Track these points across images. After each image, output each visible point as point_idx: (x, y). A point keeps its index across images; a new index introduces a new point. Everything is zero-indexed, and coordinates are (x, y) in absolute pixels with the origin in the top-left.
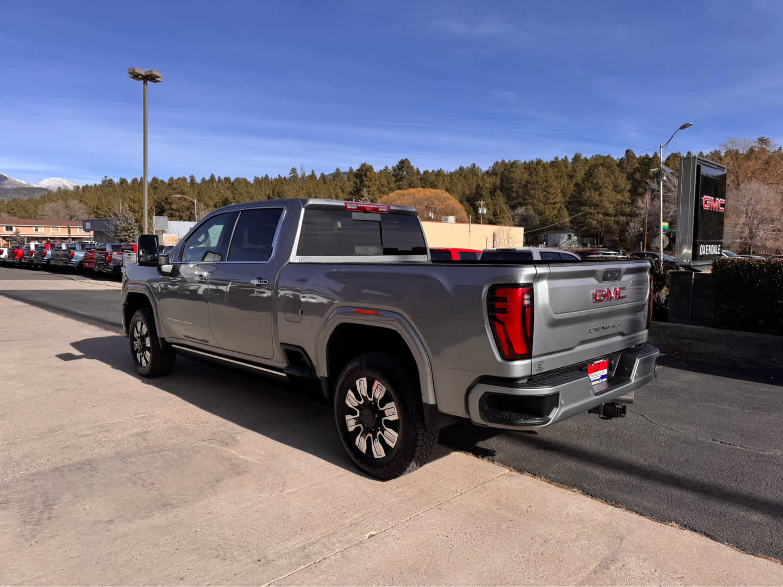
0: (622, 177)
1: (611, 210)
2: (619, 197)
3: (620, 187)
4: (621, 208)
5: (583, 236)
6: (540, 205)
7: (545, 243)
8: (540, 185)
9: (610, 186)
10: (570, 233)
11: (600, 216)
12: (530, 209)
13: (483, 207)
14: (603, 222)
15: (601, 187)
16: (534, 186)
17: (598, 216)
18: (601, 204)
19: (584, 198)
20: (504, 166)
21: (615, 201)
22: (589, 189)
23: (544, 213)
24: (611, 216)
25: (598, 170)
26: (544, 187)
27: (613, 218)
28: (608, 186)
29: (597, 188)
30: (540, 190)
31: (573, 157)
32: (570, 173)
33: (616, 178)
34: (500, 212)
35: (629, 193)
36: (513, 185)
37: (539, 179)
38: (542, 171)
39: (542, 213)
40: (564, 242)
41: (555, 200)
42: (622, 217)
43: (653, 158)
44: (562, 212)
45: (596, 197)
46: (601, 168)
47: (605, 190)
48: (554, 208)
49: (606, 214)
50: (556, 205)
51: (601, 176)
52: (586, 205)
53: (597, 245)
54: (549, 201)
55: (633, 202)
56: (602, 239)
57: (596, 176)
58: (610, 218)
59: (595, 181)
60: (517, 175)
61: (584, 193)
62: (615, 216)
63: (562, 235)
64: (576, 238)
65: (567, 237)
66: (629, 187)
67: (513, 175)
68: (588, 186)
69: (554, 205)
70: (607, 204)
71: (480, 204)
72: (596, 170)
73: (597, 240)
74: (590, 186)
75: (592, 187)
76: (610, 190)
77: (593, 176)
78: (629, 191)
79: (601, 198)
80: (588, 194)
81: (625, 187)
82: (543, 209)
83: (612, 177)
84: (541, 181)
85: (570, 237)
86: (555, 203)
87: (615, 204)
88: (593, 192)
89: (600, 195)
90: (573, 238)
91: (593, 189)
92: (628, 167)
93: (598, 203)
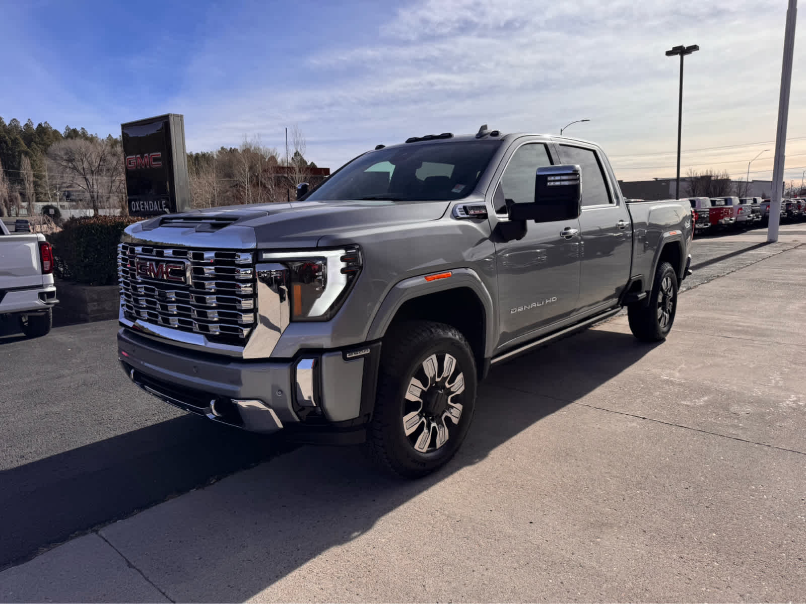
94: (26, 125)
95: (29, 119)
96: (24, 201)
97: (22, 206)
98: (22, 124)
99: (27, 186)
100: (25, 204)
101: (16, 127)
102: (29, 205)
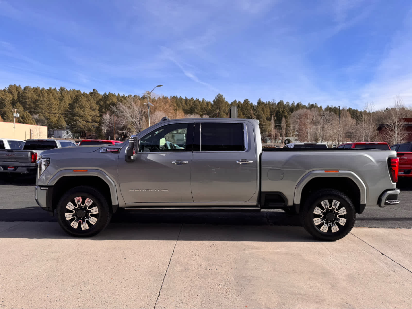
0: (94, 103)
1: (90, 120)
2: (93, 113)
3: (93, 108)
4: (95, 119)
5: (75, 133)
6: (47, 114)
7: (53, 136)
8: (46, 102)
9: (89, 107)
10: (68, 131)
11: (84, 122)
12: (41, 116)
13: (16, 113)
14: (86, 126)
15: (84, 107)
16: (42, 102)
17: (83, 122)
18: (85, 116)
19: (75, 112)
20: (16, 88)
21: (92, 115)
22: (78, 107)
23: (50, 119)
24: (89, 122)
25: (81, 98)
26: (48, 104)
27: (91, 124)
28: (88, 106)
29: (82, 107)
30: (46, 106)
31: (59, 89)
32: (60, 97)
33: (91, 103)
34: (27, 116)
35: (98, 112)
36: (27, 100)
37: (45, 99)
38: (46, 95)
39: (48, 118)
40: (65, 136)
41: (55, 112)
42: (95, 124)
43: (109, 95)
44: (61, 119)
45: (81, 112)
46: (83, 97)
47: (86, 108)
48: (55, 116)
49: (87, 122)
50: (56, 115)
51: (83, 101)
52: (76, 116)
53: (83, 137)
54: (52, 112)
55: (101, 116)
56: (85, 134)
57: (80, 101)
58: (89, 124)
59: (80, 104)
60: (29, 95)
61: (75, 109)
62: (92, 123)
63: (63, 131)
64: (71, 133)
65: (66, 133)
66: (98, 108)
67: (26, 95)
68: (77, 106)
69: (55, 114)
70: (88, 116)
71: (14, 111)
72: (80, 98)
73: (83, 135)
74: (78, 106)
75: (79, 106)
76: (89, 109)
77: (79, 101)
78: (98, 110)
79: (84, 113)
80: (77, 110)
81: (96, 108)
82: (48, 116)
83: (89, 102)
84: (46, 100)
85: (68, 133)
86: (55, 113)
87: (92, 116)
88: (80, 109)
89: (83, 111)
90: (69, 134)
91: (80, 108)
92: (95, 98)
93: (83, 115)
94: (292, 104)
95: (294, 102)
96: (281, 137)
97: (280, 139)
98: (290, 104)
99: (283, 130)
100: (281, 138)
101: (288, 105)
102: (283, 138)
